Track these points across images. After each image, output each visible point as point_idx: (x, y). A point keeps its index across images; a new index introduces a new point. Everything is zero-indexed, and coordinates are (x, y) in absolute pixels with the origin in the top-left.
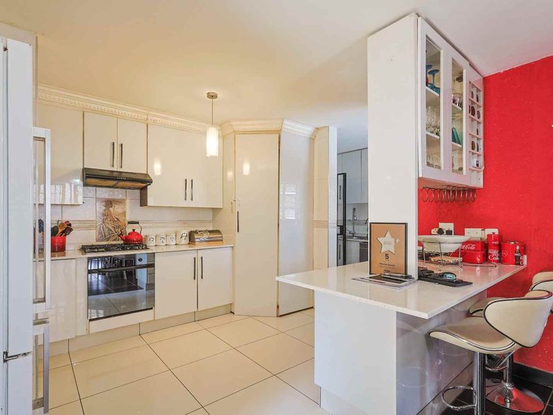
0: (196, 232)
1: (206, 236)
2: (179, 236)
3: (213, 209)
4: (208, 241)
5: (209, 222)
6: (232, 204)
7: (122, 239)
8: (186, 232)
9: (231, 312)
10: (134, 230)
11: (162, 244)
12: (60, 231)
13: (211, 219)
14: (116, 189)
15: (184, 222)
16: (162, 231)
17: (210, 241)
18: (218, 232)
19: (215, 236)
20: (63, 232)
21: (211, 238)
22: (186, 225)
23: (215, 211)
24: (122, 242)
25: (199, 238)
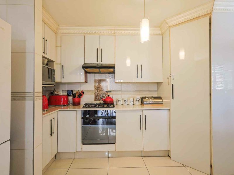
0: (145, 98)
1: (151, 101)
2: (135, 100)
3: (158, 83)
4: (152, 104)
5: (155, 91)
6: (168, 78)
7: (103, 100)
8: (139, 97)
9: (169, 156)
10: (109, 96)
11: (125, 104)
12: (77, 95)
13: (157, 89)
14: (102, 74)
15: (140, 91)
16: (125, 97)
17: (153, 103)
18: (160, 98)
19: (158, 101)
20: (78, 96)
21: (155, 102)
22: (140, 93)
23: (159, 84)
24: (103, 102)
25: (146, 102)
